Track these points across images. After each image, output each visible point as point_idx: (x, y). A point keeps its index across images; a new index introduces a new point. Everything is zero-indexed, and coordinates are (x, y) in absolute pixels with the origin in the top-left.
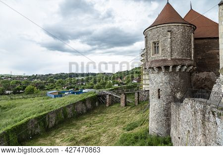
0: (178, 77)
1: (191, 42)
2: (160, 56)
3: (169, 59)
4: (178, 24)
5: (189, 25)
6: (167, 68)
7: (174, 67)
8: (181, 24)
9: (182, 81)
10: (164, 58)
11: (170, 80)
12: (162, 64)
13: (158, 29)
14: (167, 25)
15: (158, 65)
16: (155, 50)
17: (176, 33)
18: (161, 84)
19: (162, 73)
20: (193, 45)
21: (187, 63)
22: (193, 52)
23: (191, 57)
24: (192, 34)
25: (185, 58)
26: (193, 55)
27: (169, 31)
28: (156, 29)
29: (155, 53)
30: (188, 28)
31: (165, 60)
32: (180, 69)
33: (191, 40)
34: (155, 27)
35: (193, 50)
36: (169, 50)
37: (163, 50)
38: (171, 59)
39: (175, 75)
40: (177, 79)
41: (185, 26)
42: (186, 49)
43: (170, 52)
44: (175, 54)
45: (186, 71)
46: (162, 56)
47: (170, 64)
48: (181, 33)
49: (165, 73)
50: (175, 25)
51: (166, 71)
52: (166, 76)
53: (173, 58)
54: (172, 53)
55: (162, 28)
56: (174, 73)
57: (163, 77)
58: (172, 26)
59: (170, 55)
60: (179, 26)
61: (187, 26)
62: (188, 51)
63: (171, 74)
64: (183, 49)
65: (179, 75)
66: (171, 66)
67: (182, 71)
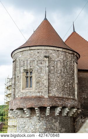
0: (57, 124)
1: (73, 74)
2: (33, 91)
3: (46, 97)
4: (57, 49)
5: (71, 52)
6: (42, 109)
7: (53, 108)
8: (61, 49)
9: (64, 130)
10: (38, 95)
11: (46, 129)
12: (35, 104)
13: (32, 51)
14: (43, 48)
15: (30, 104)
16: (27, 81)
17: (55, 61)
19: (35, 118)
20: (76, 79)
21: (69, 103)
22: (76, 88)
23: (74, 95)
24: (75, 64)
25: (67, 96)
26: (76, 93)
27: (46, 57)
28: (29, 52)
29: (27, 87)
30: (70, 55)
31: (40, 98)
32: (61, 113)
33: (74, 71)
34: (28, 48)
35: (76, 85)
36: (46, 83)
37: (37, 83)
38: (48, 96)
39: (54, 121)
40: (56, 128)
41: (66, 52)
42: (68, 84)
43: (47, 86)
44: (54, 90)
45: (69, 116)
46: (37, 91)
47: (47, 104)
48: (62, 61)
49: (39, 118)
50: (55, 50)
51: (42, 115)
52: (41, 123)
53: (51, 95)
54: (50, 88)
55: (36, 51)
56: (53, 117)
57: (37, 123)
58: (50, 50)
59: (48, 90)
60: (59, 51)
61: (69, 53)
62: (70, 87)
63: (49, 119)
64: (64, 83)
65: (59, 121)
66: (48, 106)
67: (63, 115)
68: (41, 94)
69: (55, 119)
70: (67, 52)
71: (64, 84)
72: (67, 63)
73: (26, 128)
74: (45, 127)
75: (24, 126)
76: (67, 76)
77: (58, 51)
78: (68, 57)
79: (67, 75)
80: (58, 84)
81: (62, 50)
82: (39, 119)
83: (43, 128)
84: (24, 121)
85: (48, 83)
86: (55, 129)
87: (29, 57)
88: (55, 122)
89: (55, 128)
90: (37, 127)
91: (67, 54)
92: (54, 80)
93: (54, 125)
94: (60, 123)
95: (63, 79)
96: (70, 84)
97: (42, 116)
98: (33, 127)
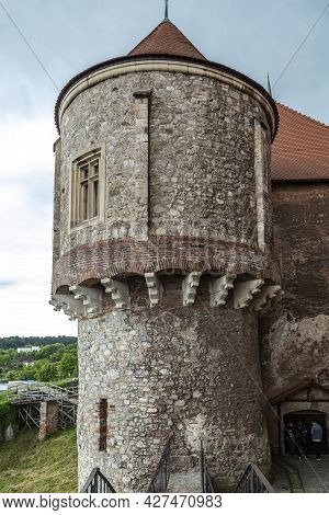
0: (190, 335)
1: (251, 163)
2: (99, 227)
3: (141, 237)
4: (185, 66)
5: (240, 84)
6: (132, 283)
7: (170, 279)
8: (198, 69)
9: (215, 353)
10: (115, 233)
11: (151, 353)
13: (95, 90)
14: (130, 66)
17: (175, 112)
18: (113, 374)
19: (115, 316)
20: (260, 179)
21: (232, 262)
22: (261, 210)
23: (252, 232)
24: (258, 127)
26: (261, 227)
30: (236, 95)
33: (251, 153)
35: (261, 200)
36: (139, 188)
37: (113, 193)
38: (148, 234)
39: (177, 324)
40: (188, 346)
41: (221, 82)
42: (230, 194)
43: (144, 200)
44: (173, 213)
45: (236, 307)
46: (110, 222)
47: (146, 264)
48: (202, 112)
49: (128, 316)
50: (174, 72)
51: (136, 305)
52: (133, 333)
53: (160, 231)
54: (158, 209)
55: (109, 85)
56: (173, 311)
57: (119, 334)
58: (157, 74)
59: (146, 214)
60: (192, 77)
61: (231, 85)
62: (236, 205)
63: (159, 319)
64: (210, 190)
65: (196, 324)
66: (149, 271)
67: (213, 304)
68: (123, 230)
69: (182, 316)
70: (226, 83)
71: (214, 195)
72: (223, 119)
73: (92, 350)
74: (146, 345)
75: (88, 344)
76: (226, 166)
77: (188, 74)
78: (229, 100)
79: (224, 163)
80: (190, 194)
81: (202, 72)
82: (127, 321)
83: (139, 350)
84: (89, 329)
85: (146, 190)
86: (181, 353)
87: (86, 114)
88: (183, 328)
89: (184, 348)
90: (122, 348)
91: (225, 88)
92: (174, 180)
93: (180, 339)
94: (199, 330)
95: (209, 176)
96: (236, 196)
97: (137, 308)
98: (110, 346)
